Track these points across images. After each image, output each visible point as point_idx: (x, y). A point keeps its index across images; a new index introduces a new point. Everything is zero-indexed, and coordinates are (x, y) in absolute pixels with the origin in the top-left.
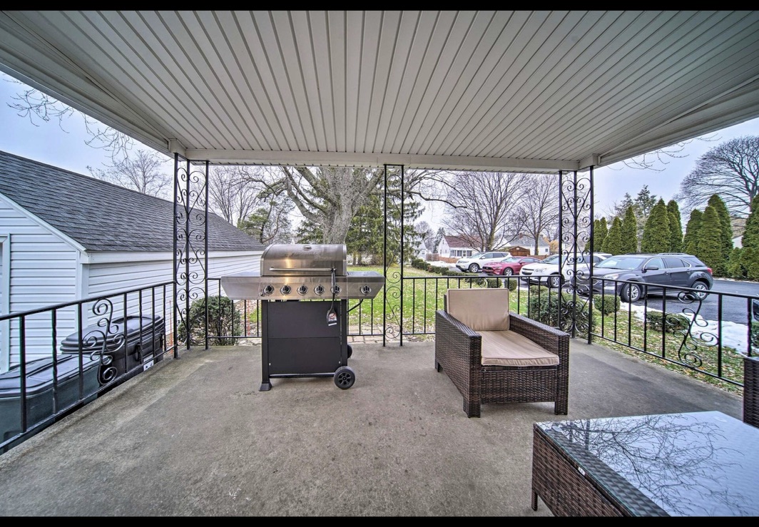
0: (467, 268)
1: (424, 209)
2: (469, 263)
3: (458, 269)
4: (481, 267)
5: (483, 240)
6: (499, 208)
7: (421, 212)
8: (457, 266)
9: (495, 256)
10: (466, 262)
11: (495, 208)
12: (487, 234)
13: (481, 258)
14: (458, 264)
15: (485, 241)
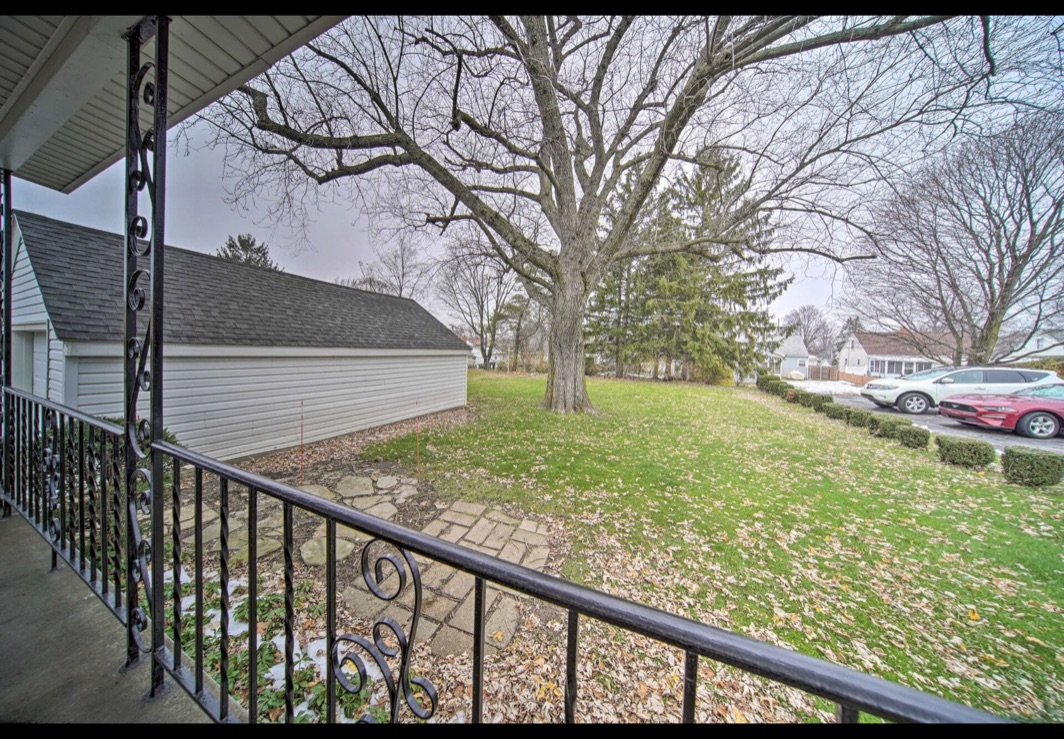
0: (894, 400)
1: (791, 281)
2: (900, 391)
3: (867, 400)
4: (937, 402)
5: (959, 340)
6: (1019, 262)
7: (783, 286)
8: (864, 395)
9: (988, 378)
10: (891, 386)
11: (1008, 261)
12: (974, 326)
13: (940, 382)
14: (869, 392)
15: (967, 343)
